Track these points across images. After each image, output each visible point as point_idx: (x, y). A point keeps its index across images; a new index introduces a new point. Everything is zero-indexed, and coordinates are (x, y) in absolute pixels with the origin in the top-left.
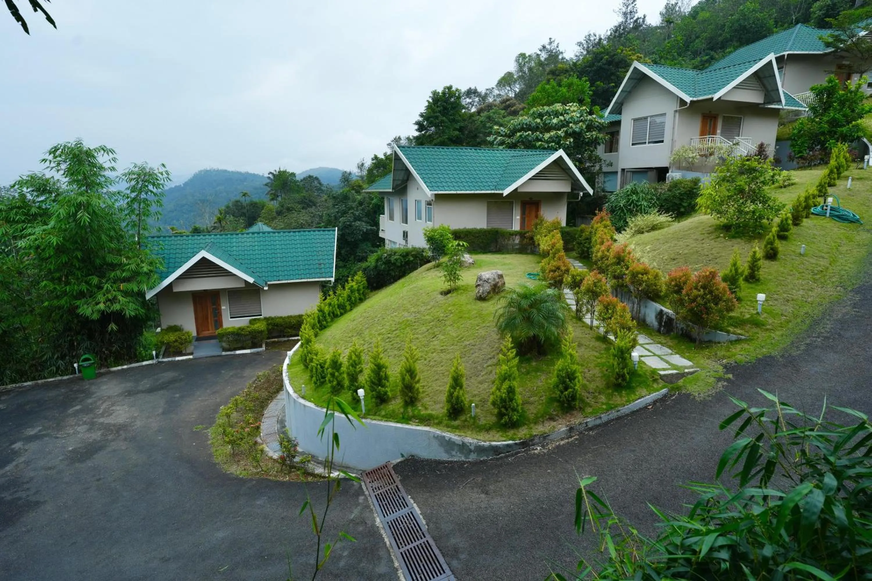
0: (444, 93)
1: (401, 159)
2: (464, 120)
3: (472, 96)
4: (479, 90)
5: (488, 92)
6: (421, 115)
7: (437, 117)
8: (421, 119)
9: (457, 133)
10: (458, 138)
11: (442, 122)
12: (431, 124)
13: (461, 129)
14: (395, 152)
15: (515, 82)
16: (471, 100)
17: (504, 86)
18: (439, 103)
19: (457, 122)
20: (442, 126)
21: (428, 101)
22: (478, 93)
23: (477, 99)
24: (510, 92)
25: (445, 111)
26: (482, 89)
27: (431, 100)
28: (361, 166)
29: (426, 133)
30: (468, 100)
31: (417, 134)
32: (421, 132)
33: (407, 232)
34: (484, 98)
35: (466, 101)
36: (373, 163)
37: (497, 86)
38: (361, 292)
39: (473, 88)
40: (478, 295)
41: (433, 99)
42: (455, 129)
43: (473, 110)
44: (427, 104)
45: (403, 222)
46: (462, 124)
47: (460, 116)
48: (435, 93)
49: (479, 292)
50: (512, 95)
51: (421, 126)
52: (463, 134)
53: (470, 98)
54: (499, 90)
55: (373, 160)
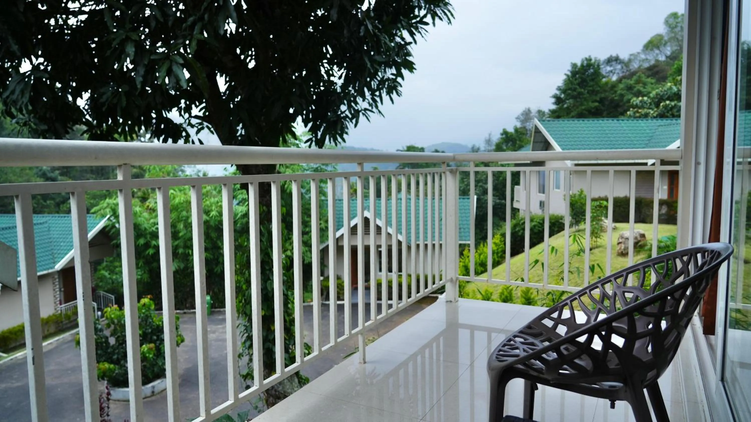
0: (582, 65)
1: (540, 132)
2: (605, 91)
3: (614, 63)
4: (622, 57)
5: (632, 57)
6: (559, 89)
7: (575, 90)
8: (558, 93)
9: (597, 104)
10: (596, 108)
11: (580, 94)
12: (569, 97)
13: (601, 101)
14: (536, 126)
15: (665, 45)
16: (612, 68)
17: (652, 50)
18: (577, 76)
19: (597, 93)
20: (580, 98)
21: (566, 74)
22: (620, 60)
23: (619, 67)
24: (660, 56)
25: (583, 83)
26: (624, 56)
27: (569, 73)
28: (488, 142)
29: (563, 105)
30: (609, 69)
31: (554, 107)
32: (557, 105)
33: (544, 202)
34: (626, 64)
35: (607, 69)
36: (502, 138)
37: (643, 51)
38: (499, 255)
39: (614, 55)
40: (620, 251)
41: (571, 72)
42: (596, 101)
43: (614, 78)
44: (565, 77)
45: (540, 192)
46: (603, 95)
47: (600, 87)
48: (574, 66)
49: (620, 249)
50: (662, 58)
51: (558, 100)
52: (603, 105)
53: (611, 66)
54: (646, 54)
55: (502, 134)
